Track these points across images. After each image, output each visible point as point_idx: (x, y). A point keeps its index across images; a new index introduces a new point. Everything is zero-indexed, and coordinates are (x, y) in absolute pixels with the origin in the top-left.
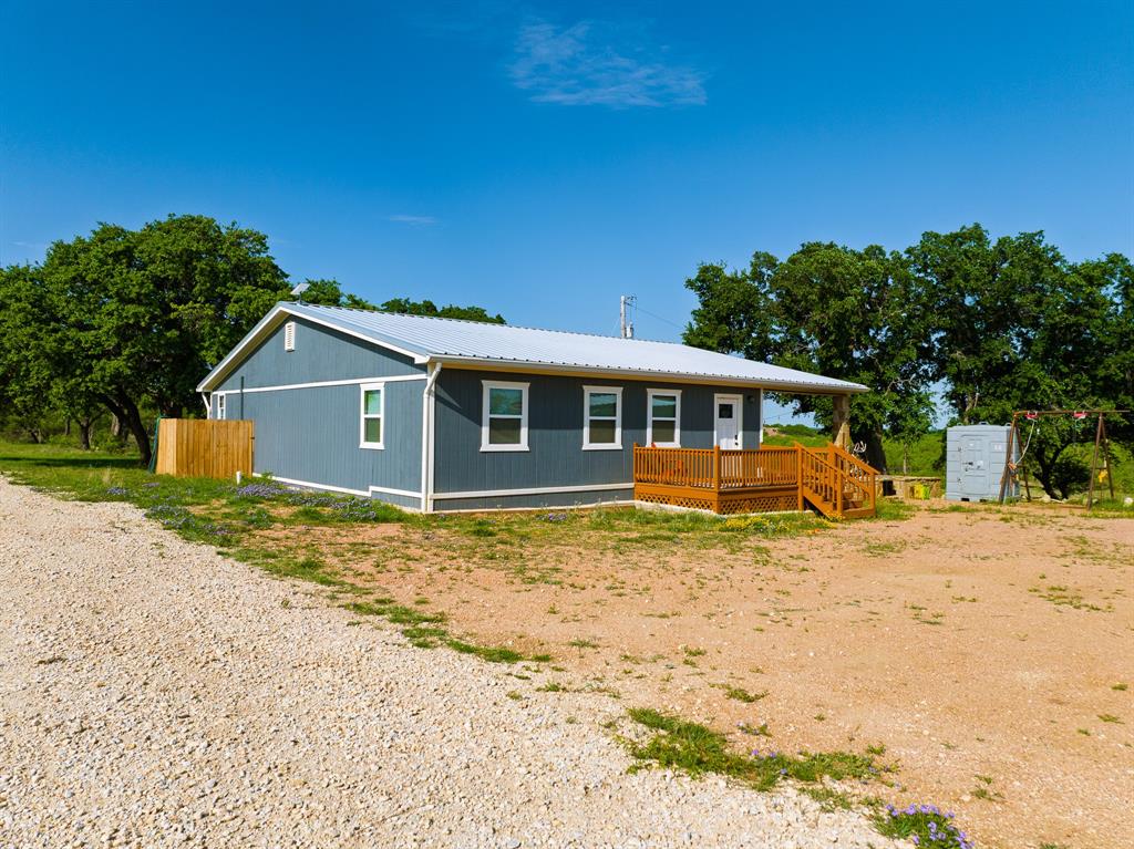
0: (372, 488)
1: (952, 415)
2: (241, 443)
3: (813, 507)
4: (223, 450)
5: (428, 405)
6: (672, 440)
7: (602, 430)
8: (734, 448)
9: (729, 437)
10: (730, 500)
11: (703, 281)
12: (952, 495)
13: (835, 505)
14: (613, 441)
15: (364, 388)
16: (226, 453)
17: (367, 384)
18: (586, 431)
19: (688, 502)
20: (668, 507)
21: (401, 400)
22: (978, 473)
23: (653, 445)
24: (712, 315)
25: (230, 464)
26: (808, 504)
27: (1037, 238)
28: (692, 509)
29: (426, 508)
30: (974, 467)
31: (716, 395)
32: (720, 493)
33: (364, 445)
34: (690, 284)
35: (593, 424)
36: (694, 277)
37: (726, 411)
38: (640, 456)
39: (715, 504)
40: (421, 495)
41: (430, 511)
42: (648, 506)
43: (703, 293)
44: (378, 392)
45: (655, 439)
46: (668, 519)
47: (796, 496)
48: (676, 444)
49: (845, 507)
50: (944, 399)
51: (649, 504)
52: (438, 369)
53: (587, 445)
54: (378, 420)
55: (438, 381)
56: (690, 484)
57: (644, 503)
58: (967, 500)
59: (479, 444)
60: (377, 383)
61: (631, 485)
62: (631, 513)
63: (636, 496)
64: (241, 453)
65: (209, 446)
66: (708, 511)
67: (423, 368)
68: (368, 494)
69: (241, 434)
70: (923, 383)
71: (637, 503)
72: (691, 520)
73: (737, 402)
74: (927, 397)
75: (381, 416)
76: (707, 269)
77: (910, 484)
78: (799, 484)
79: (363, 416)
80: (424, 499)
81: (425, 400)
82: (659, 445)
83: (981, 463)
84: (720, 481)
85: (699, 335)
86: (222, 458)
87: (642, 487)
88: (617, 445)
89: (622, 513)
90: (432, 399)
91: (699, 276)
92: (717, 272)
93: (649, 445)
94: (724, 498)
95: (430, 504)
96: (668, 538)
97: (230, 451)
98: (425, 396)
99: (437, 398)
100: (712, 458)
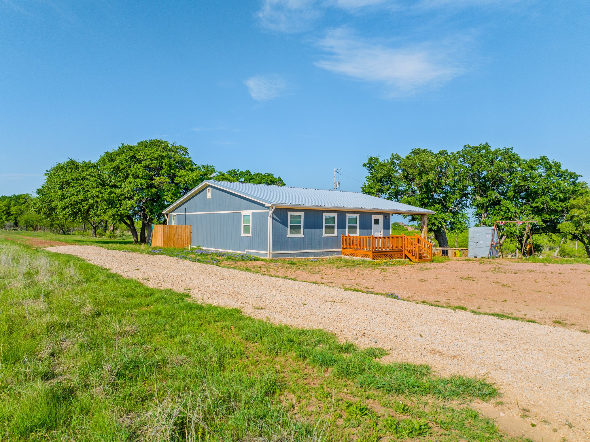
0: (246, 250)
1: (476, 222)
2: (187, 234)
3: (408, 258)
4: (180, 237)
5: (270, 220)
6: (356, 233)
7: (330, 228)
8: (380, 236)
9: (378, 231)
10: (376, 255)
11: (370, 164)
12: (471, 255)
13: (416, 257)
14: (334, 233)
15: (243, 214)
16: (181, 238)
17: (244, 213)
18: (324, 229)
19: (362, 256)
20: (354, 257)
21: (259, 219)
22: (481, 246)
23: (349, 235)
24: (374, 179)
25: (183, 243)
26: (406, 257)
27: (510, 150)
28: (363, 258)
29: (269, 257)
30: (479, 244)
31: (373, 216)
32: (373, 252)
33: (243, 235)
34: (365, 165)
35: (327, 227)
36: (366, 162)
37: (377, 222)
38: (343, 239)
39: (371, 256)
40: (268, 252)
41: (271, 258)
42: (347, 257)
43: (370, 169)
44: (249, 215)
45: (349, 233)
46: (354, 261)
47: (402, 254)
48: (357, 235)
49: (420, 258)
50: (473, 216)
51: (347, 256)
52: (274, 208)
53: (324, 235)
54: (249, 226)
55: (274, 212)
56: (362, 249)
57: (345, 256)
58: (476, 257)
59: (287, 234)
60: (249, 213)
61: (341, 250)
62: (341, 259)
63: (342, 254)
64: (186, 238)
65: (175, 235)
66: (369, 259)
67: (268, 208)
68: (246, 253)
69: (187, 230)
70: (464, 209)
71: (343, 256)
72: (362, 261)
73: (381, 218)
74: (465, 214)
75: (251, 224)
76: (372, 159)
77: (454, 251)
78: (403, 249)
79: (243, 224)
80: (268, 253)
81: (269, 219)
82: (351, 235)
83: (481, 242)
84: (373, 248)
85: (368, 188)
86: (180, 240)
87: (345, 251)
88: (335, 235)
89: (337, 260)
90: (271, 219)
91: (368, 162)
92: (377, 160)
93: (347, 235)
94: (374, 254)
95: (271, 255)
96: (354, 266)
97: (183, 237)
98: (269, 217)
99: (273, 218)
100: (370, 240)
